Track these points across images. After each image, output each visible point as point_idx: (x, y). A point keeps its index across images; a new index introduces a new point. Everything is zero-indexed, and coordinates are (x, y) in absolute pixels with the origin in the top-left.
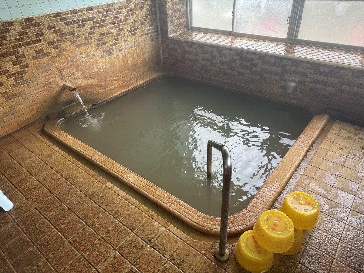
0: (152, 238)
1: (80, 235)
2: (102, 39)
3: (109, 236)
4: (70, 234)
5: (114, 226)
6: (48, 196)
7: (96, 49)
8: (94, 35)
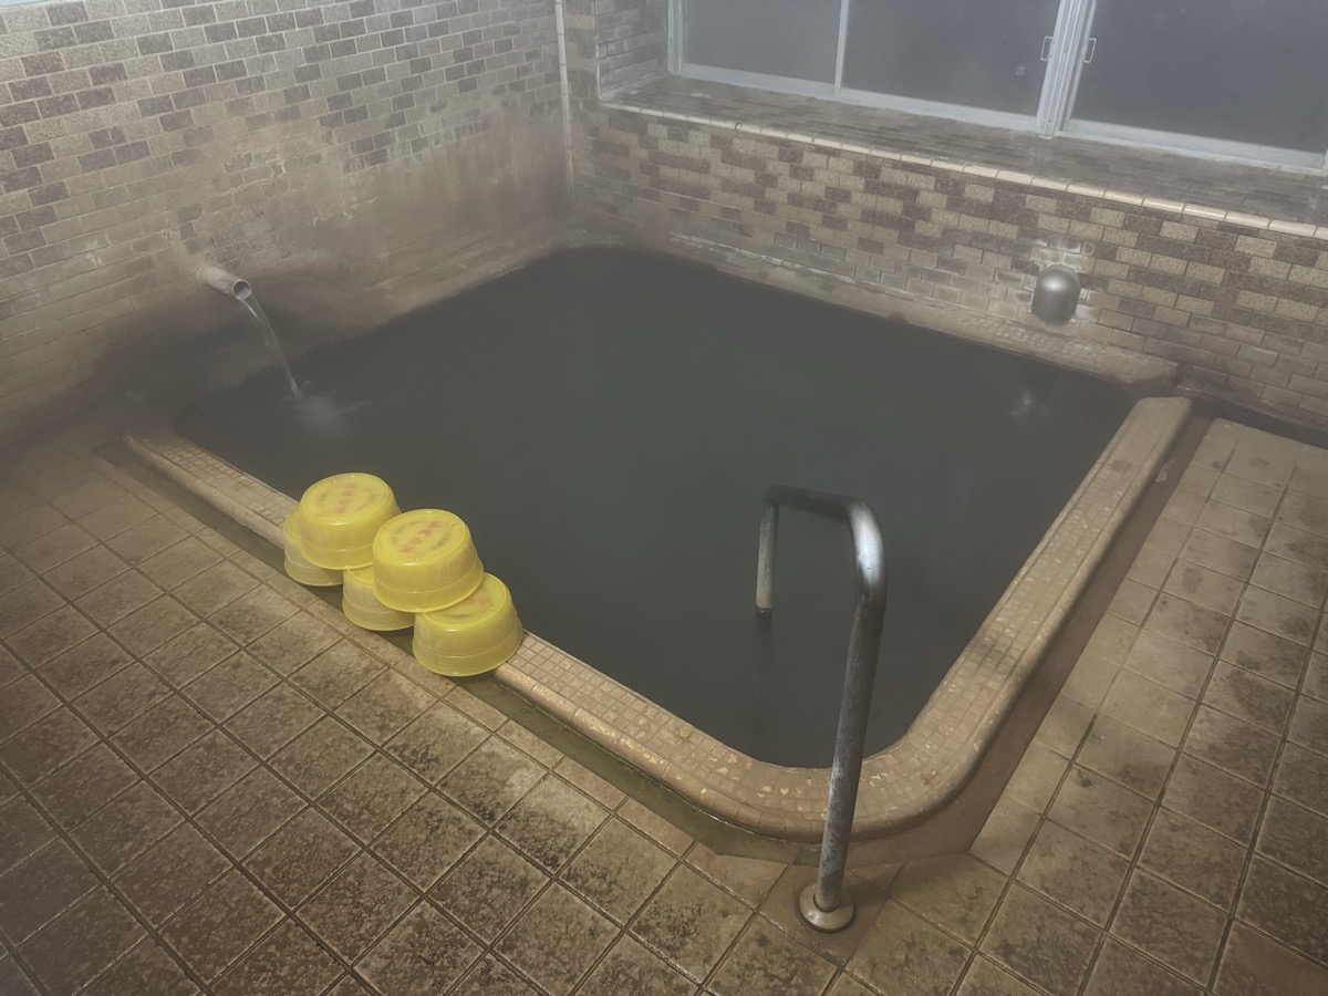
0: (561, 851)
1: (281, 843)
2: (348, 97)
3: (395, 846)
4: (244, 837)
5: (412, 807)
6: (152, 695)
7: (324, 137)
8: (319, 80)
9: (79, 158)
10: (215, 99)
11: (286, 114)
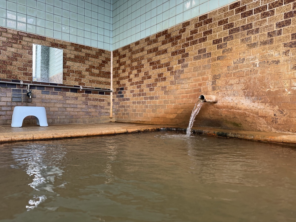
7: (284, 52)
8: (289, 26)
9: (194, 57)
10: (237, 38)
11: (266, 42)
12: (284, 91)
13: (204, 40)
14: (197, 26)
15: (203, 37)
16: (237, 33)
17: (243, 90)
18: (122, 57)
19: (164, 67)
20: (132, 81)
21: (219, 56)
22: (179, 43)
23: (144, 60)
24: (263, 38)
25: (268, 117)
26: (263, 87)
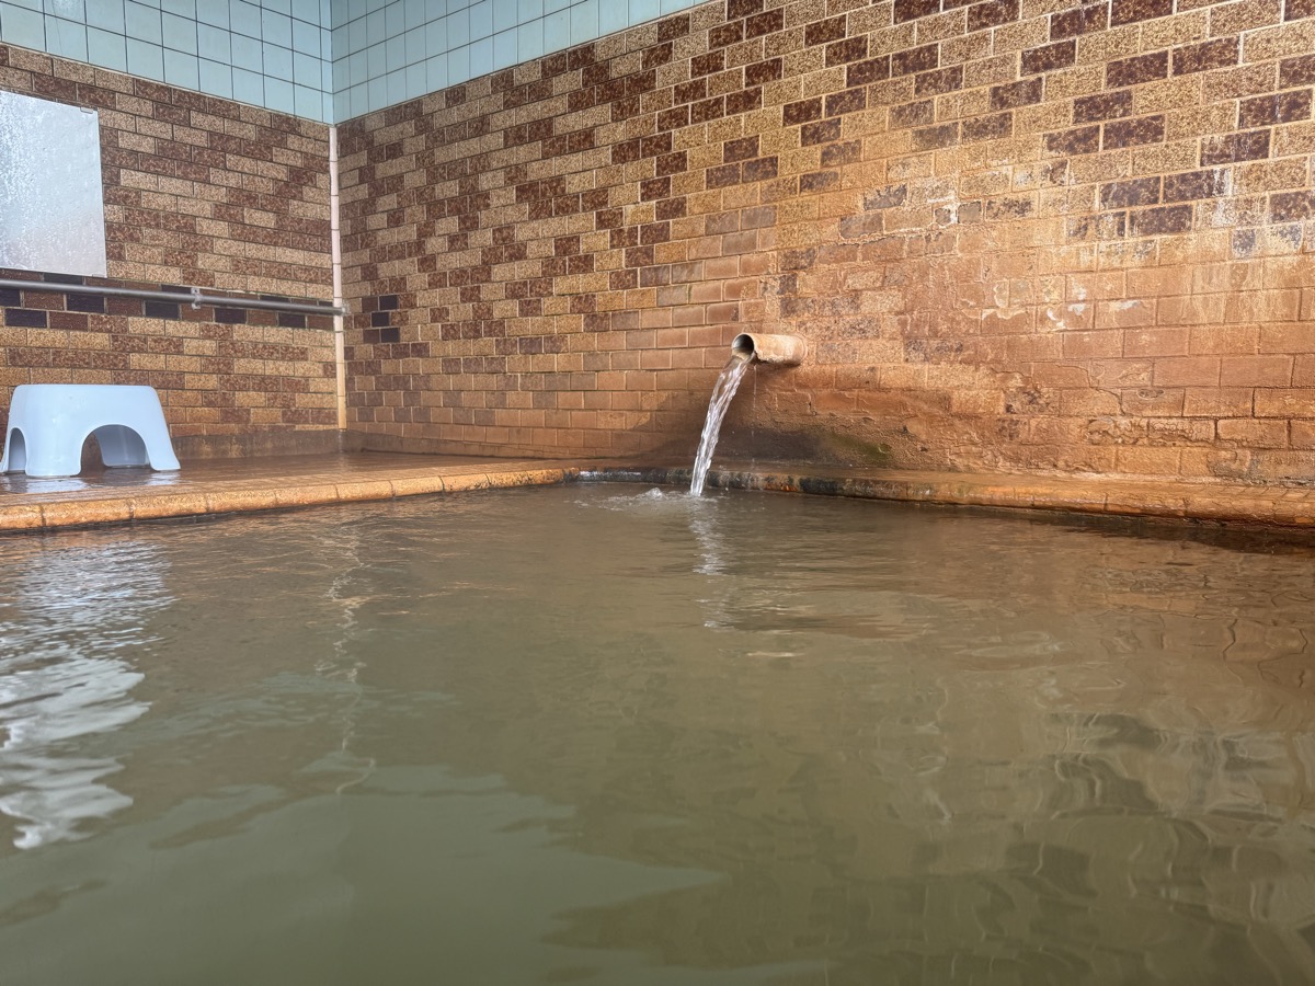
2: (1124, 99)
7: (1047, 171)
8: (1069, 69)
9: (707, 171)
10: (878, 103)
11: (985, 127)
12: (1043, 319)
13: (749, 100)
14: (721, 40)
15: (744, 89)
16: (879, 82)
17: (898, 313)
18: (382, 157)
19: (584, 210)
20: (439, 266)
21: (808, 175)
22: (646, 108)
23: (490, 175)
24: (974, 111)
25: (986, 417)
26: (972, 303)
